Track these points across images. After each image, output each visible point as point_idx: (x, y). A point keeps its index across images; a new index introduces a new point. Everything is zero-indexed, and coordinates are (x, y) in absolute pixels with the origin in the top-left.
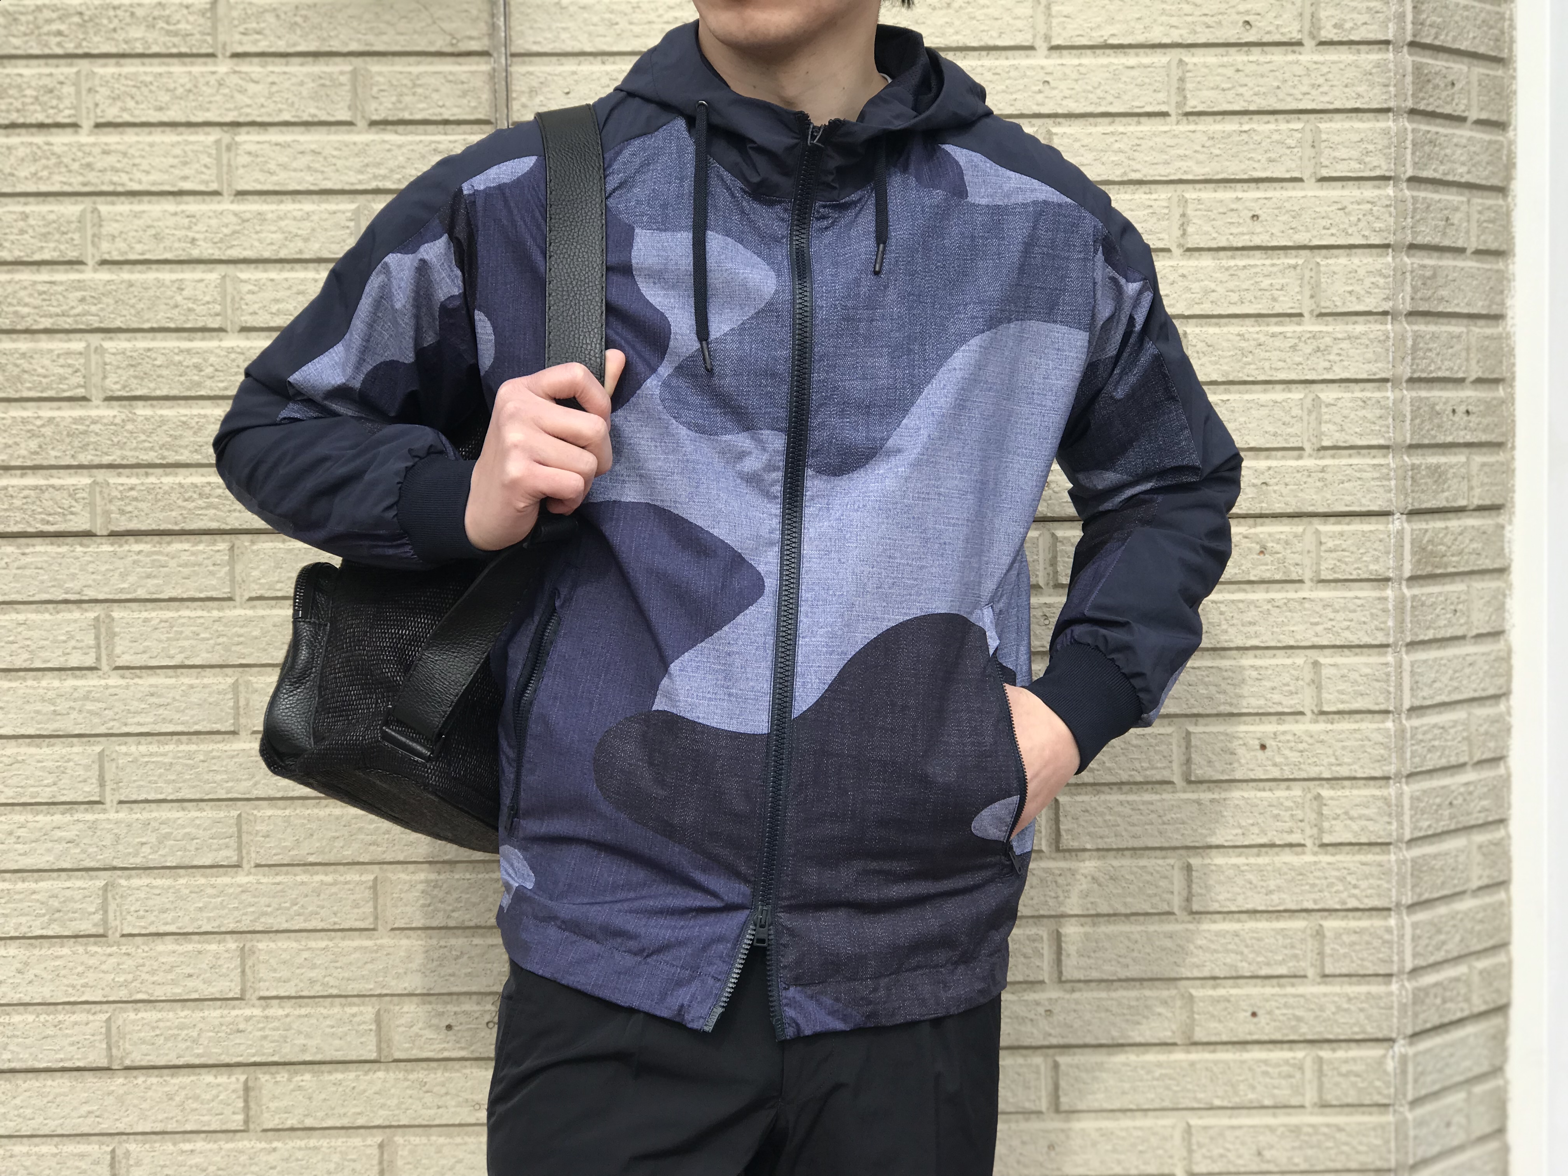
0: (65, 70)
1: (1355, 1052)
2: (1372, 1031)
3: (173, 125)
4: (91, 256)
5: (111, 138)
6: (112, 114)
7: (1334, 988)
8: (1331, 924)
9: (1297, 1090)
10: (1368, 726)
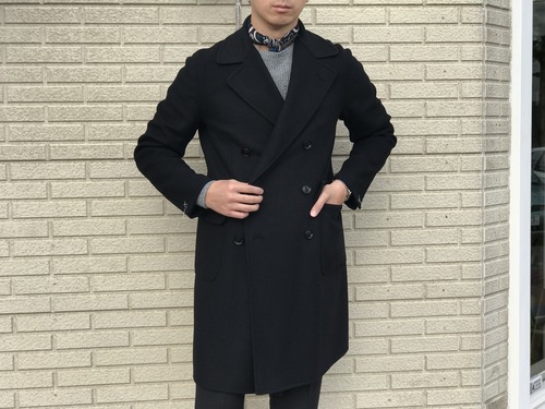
0: (116, 28)
1: (470, 300)
2: (475, 294)
3: (147, 43)
4: (123, 80)
5: (129, 47)
6: (130, 40)
7: (465, 283)
8: (464, 265)
9: (455, 310)
10: (475, 211)
